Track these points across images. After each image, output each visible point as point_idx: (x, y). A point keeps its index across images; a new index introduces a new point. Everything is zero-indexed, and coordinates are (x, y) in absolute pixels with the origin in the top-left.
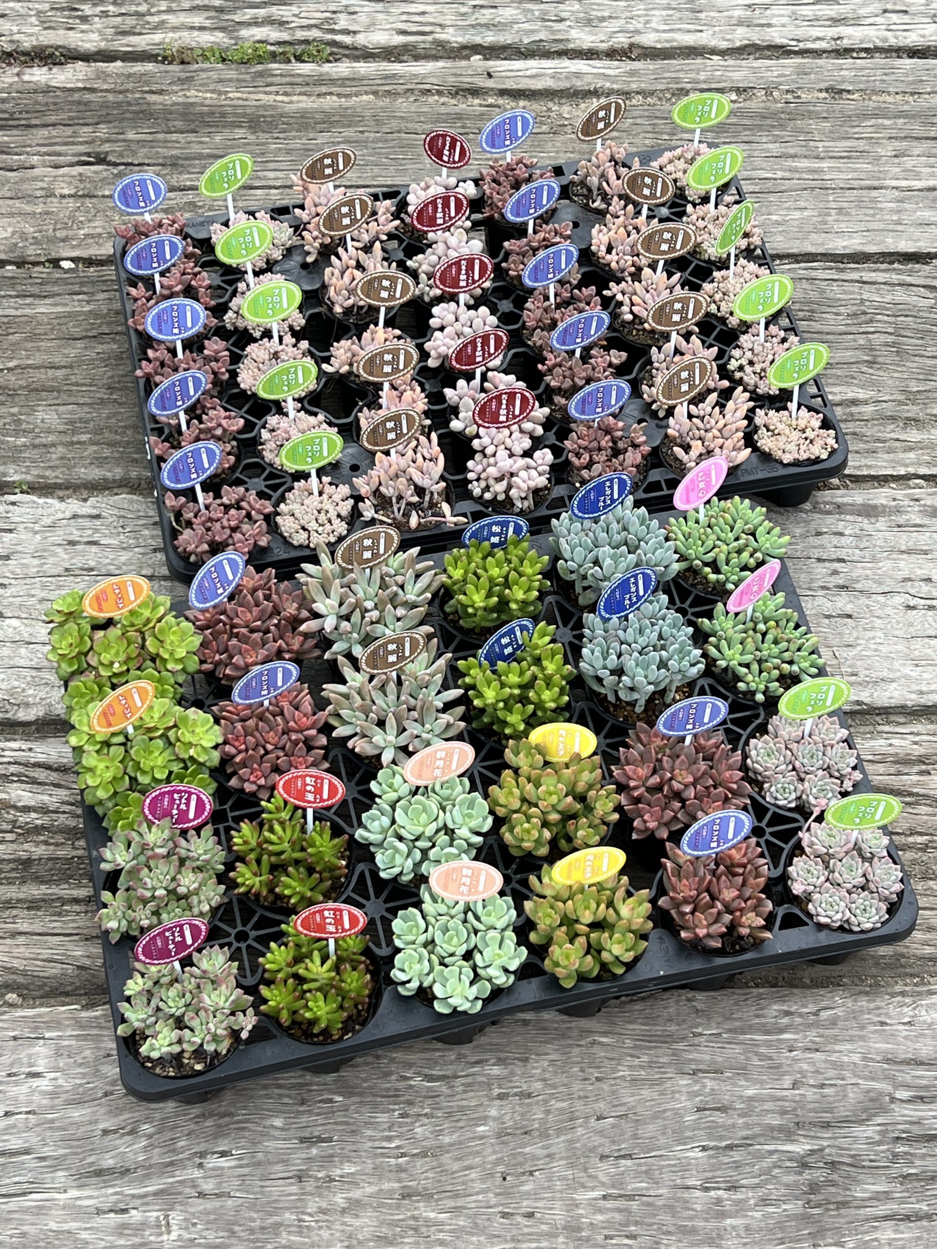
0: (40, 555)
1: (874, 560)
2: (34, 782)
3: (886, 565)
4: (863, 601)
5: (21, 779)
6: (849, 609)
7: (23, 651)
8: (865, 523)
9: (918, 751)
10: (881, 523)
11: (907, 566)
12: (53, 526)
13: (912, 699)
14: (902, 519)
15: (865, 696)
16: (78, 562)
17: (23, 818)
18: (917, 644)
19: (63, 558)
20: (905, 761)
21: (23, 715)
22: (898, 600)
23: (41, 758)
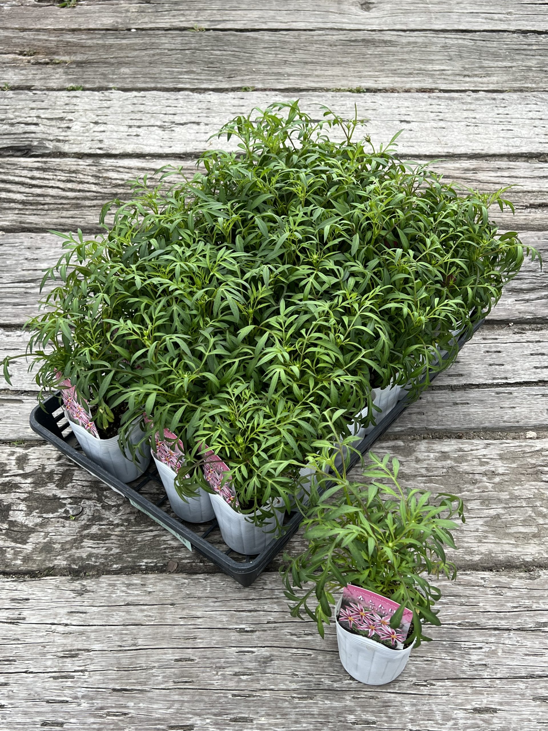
0: (121, 107)
1: (453, 112)
2: (119, 172)
3: (458, 114)
4: (449, 123)
5: (113, 170)
6: (444, 126)
7: (115, 134)
8: (450, 102)
9: (472, 167)
10: (456, 102)
11: (466, 114)
12: (127, 99)
13: (469, 151)
14: (464, 101)
15: (451, 151)
16: (136, 109)
17: (114, 182)
18: (472, 136)
19: (131, 108)
20: (468, 170)
21: (114, 152)
22: (463, 123)
23: (121, 165)
